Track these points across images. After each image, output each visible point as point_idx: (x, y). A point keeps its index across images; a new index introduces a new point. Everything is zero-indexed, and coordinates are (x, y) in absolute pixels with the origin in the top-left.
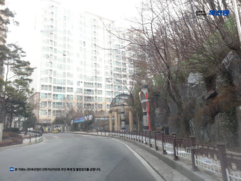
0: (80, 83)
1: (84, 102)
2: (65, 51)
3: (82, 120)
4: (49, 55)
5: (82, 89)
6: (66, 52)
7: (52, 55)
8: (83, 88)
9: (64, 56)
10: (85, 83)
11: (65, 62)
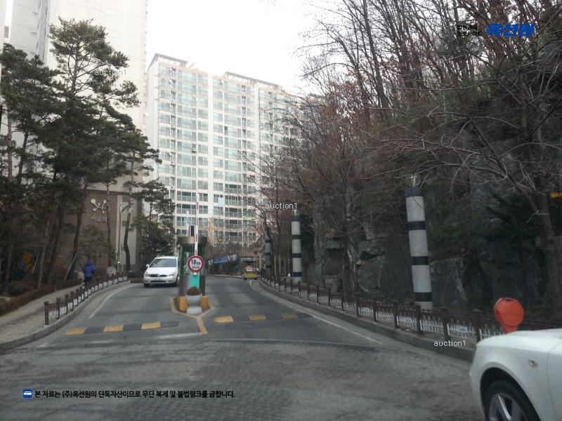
0: (219, 198)
1: (225, 230)
2: (195, 145)
3: (224, 261)
4: (170, 154)
5: (222, 208)
6: (197, 146)
7: (175, 153)
8: (225, 206)
9: (194, 154)
10: (226, 197)
11: (195, 164)
